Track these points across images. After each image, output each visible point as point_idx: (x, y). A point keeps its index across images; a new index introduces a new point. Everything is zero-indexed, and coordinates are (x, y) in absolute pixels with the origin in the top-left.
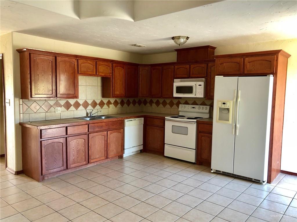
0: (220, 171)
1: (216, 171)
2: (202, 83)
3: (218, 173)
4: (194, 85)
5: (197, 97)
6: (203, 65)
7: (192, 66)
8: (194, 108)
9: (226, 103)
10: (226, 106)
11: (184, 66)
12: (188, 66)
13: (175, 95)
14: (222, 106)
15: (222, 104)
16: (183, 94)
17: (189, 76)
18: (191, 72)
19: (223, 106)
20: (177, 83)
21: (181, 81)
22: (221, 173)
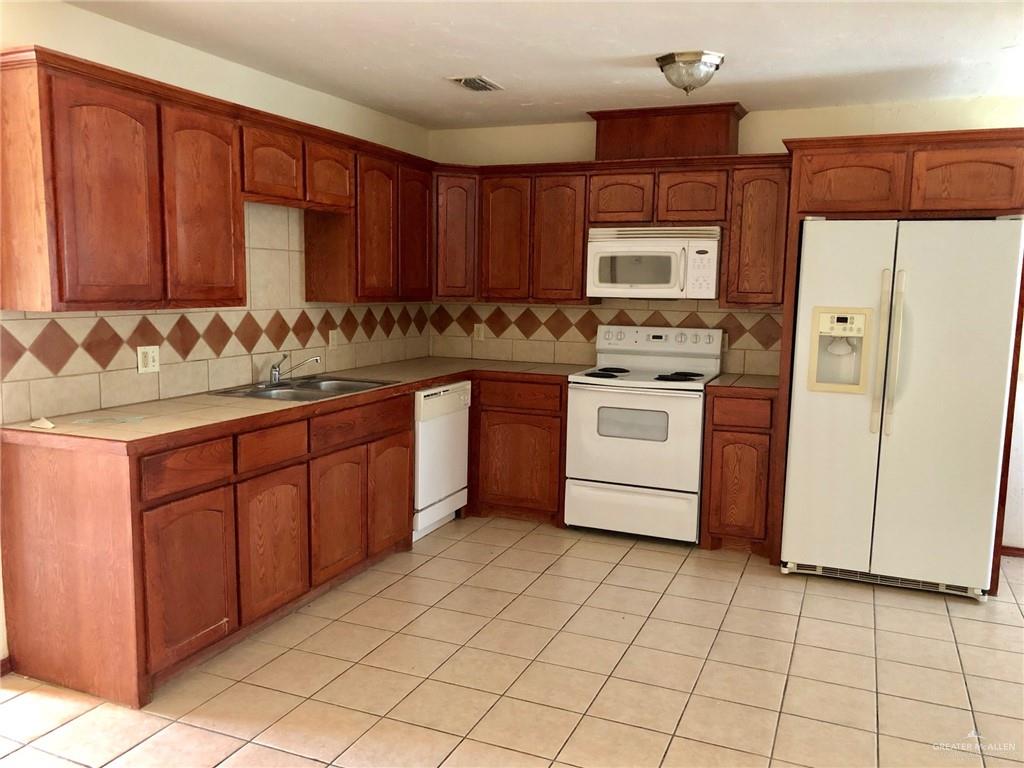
0: (814, 568)
1: (800, 566)
2: (712, 246)
3: (805, 573)
4: (678, 250)
5: (689, 297)
6: (711, 178)
7: (665, 180)
8: (660, 337)
9: (848, 316)
10: (851, 329)
11: (633, 179)
12: (646, 180)
13: (595, 288)
14: (832, 329)
15: (832, 322)
16: (628, 286)
17: (652, 217)
18: (662, 205)
19: (839, 330)
20: (603, 244)
21: (620, 237)
22: (819, 572)
